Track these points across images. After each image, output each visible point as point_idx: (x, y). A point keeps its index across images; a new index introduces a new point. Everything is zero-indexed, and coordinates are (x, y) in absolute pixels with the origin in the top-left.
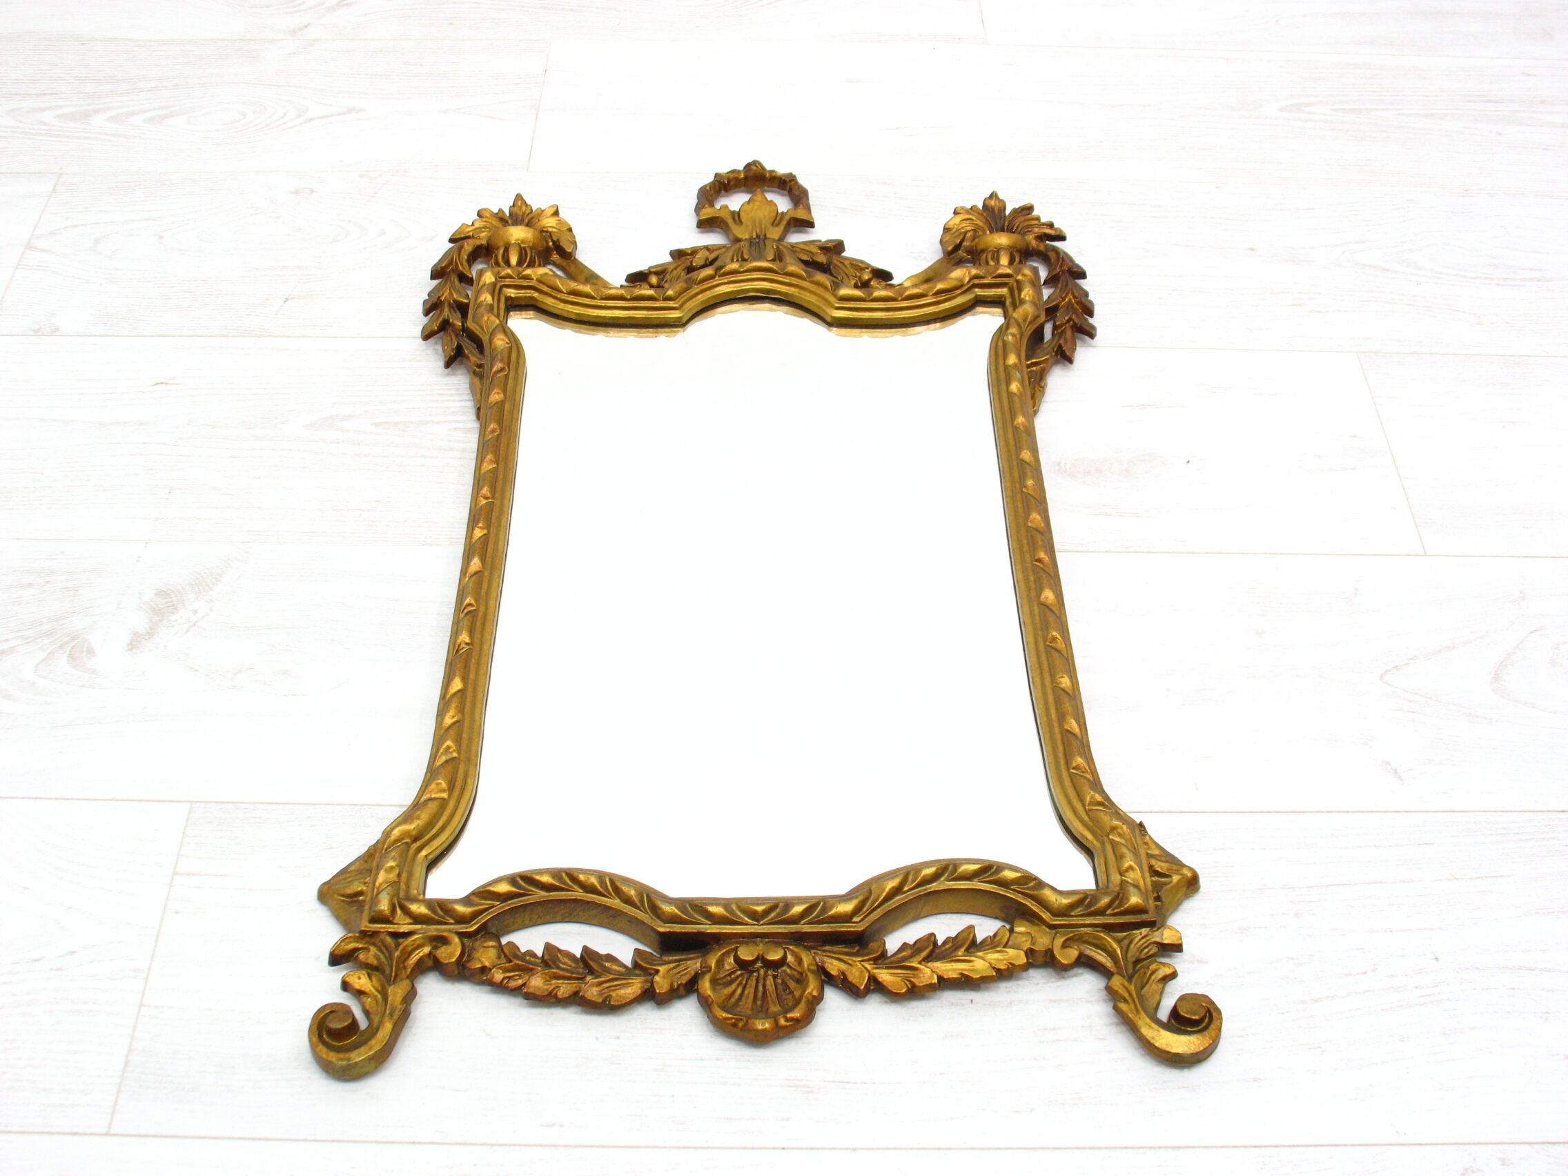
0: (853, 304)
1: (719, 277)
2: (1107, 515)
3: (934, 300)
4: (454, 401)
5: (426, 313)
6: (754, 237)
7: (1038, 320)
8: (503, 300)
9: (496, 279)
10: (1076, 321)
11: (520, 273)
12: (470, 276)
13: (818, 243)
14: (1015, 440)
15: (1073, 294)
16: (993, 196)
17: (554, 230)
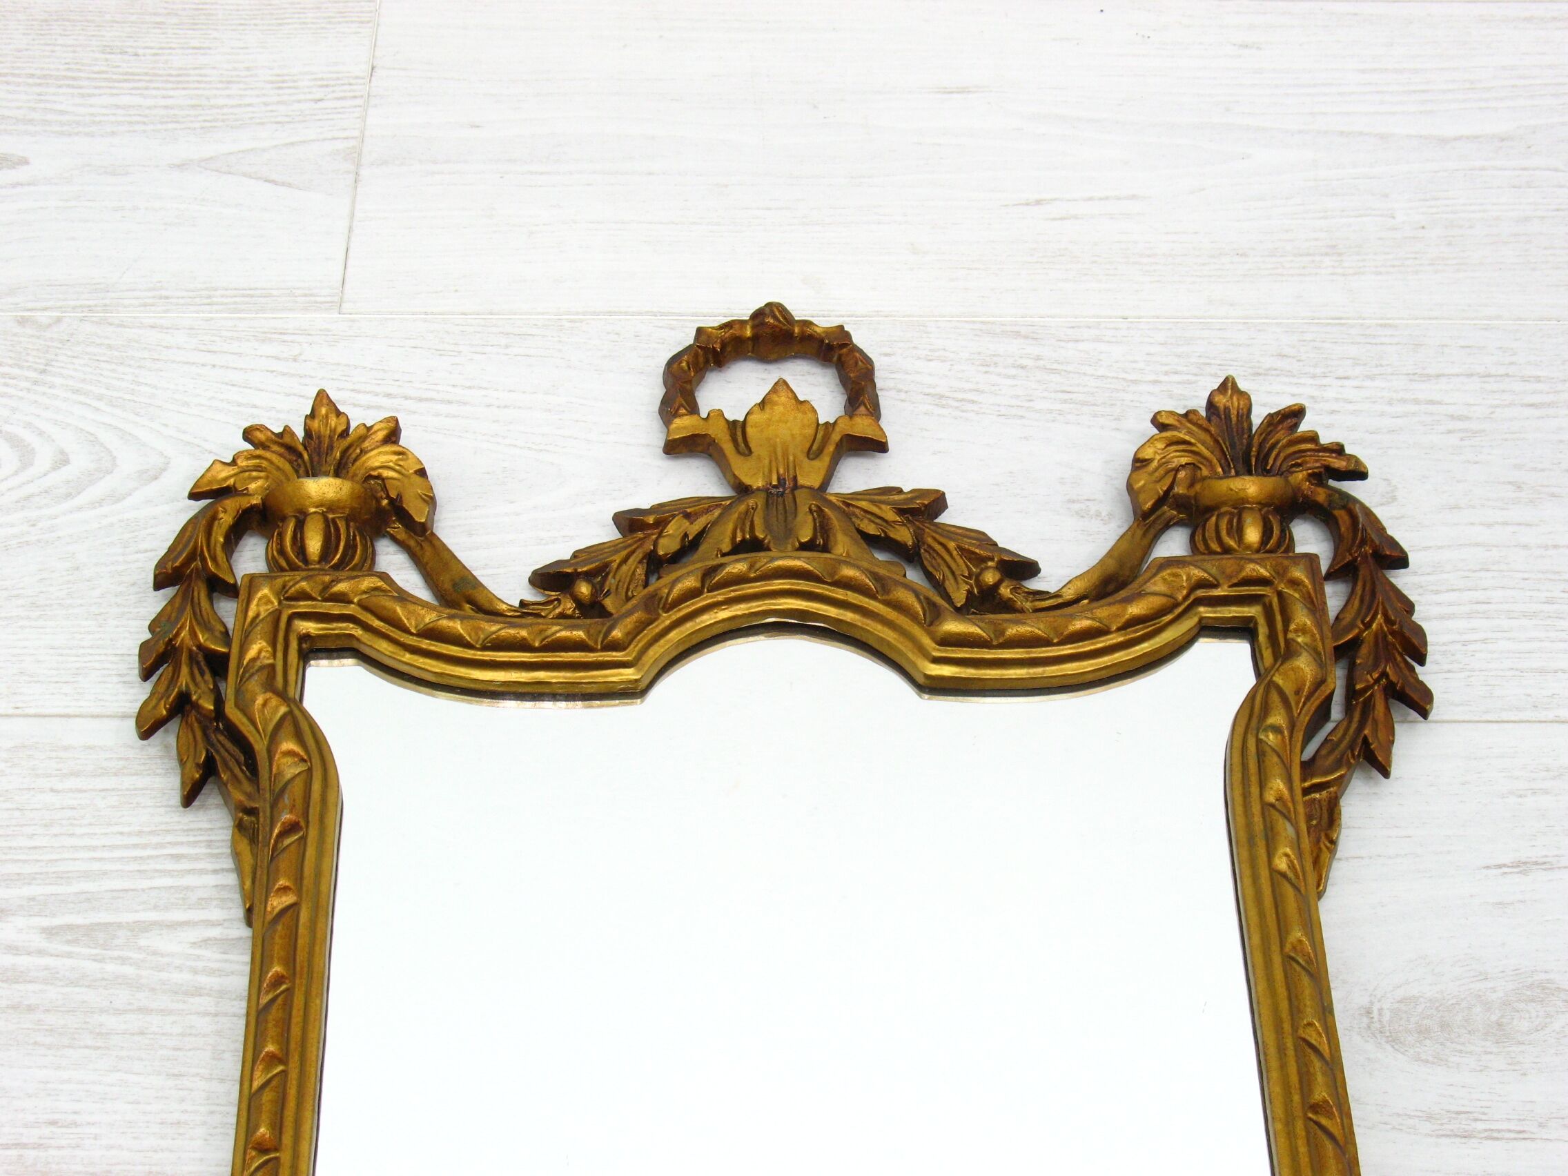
0: (966, 652)
1: (709, 591)
2: (1466, 1136)
3: (1121, 639)
4: (202, 872)
5: (146, 675)
6: (775, 483)
7: (1323, 688)
8: (294, 645)
9: (280, 602)
10: (1393, 678)
11: (327, 587)
12: (232, 581)
13: (897, 497)
14: (1288, 989)
15: (1386, 615)
16: (1228, 386)
17: (391, 474)
